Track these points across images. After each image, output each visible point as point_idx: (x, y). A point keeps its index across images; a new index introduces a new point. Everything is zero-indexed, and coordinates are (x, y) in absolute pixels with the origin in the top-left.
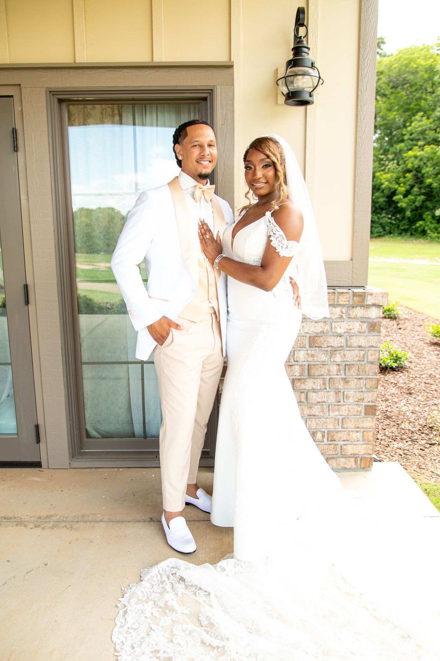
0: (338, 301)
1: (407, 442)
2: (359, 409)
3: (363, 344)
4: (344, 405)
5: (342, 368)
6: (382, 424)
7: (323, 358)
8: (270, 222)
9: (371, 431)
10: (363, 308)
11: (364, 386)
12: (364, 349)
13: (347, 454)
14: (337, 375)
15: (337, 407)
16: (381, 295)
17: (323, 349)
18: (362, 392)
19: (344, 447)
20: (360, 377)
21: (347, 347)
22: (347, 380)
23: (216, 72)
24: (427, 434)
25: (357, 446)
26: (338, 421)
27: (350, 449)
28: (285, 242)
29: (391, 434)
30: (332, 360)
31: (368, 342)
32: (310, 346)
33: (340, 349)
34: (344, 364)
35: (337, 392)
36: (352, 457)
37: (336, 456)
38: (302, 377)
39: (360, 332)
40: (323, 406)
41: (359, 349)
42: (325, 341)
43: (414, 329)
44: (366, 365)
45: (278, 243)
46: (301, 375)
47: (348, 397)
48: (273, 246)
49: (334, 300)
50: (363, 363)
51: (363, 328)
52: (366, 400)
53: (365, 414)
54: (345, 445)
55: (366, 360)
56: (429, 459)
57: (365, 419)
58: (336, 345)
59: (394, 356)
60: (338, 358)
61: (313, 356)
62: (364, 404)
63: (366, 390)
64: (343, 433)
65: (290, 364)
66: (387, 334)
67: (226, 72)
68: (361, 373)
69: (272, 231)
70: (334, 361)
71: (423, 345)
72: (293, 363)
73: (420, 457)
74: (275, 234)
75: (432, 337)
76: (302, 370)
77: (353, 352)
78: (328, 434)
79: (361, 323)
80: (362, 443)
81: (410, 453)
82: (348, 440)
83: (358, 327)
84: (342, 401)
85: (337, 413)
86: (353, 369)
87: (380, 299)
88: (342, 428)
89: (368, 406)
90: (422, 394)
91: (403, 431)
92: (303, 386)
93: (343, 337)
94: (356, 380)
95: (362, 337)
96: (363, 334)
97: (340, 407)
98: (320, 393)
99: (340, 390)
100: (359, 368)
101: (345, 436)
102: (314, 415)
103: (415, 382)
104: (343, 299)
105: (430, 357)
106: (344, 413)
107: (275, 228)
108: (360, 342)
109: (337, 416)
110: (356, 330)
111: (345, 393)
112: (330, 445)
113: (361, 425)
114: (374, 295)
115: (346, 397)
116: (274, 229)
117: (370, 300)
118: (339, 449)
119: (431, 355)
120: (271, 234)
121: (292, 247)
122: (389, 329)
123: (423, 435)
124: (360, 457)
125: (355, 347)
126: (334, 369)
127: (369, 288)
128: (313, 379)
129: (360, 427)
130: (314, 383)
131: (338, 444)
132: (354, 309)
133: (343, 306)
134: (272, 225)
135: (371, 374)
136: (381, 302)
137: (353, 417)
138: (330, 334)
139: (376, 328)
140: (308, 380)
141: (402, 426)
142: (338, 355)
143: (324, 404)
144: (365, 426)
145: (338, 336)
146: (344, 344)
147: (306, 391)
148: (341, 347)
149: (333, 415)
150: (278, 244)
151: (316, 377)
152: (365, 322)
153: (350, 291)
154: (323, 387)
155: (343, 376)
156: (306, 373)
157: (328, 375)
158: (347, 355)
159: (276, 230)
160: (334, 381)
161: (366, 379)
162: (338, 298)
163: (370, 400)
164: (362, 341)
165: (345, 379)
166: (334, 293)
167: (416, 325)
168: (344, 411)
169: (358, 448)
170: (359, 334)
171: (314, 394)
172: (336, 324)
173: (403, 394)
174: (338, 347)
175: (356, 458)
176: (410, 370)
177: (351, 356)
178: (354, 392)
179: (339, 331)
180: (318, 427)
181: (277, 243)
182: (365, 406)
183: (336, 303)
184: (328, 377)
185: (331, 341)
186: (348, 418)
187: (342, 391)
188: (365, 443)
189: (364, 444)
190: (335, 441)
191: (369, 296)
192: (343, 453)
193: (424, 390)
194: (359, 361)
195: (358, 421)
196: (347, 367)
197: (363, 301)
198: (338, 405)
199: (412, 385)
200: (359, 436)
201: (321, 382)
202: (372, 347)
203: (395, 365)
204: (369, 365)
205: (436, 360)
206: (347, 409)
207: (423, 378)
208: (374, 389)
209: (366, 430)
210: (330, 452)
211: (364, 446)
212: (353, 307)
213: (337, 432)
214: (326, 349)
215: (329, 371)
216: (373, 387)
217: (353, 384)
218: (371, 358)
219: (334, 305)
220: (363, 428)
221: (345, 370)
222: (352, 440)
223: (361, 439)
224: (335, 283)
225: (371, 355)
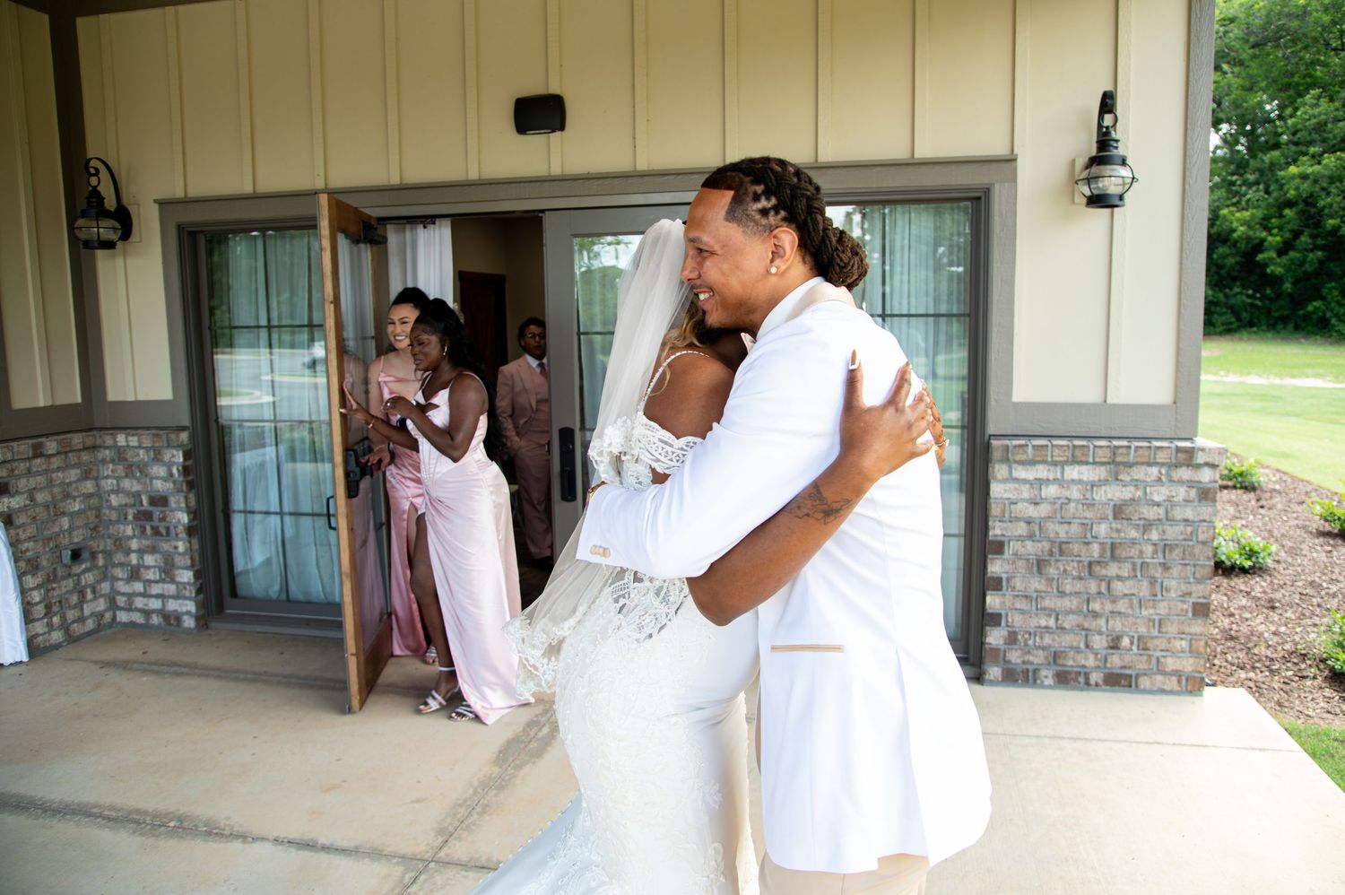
0: (1155, 458)
1: (1261, 672)
2: (1185, 607)
3: (1191, 517)
4: (1162, 600)
5: (1160, 549)
6: (1222, 646)
7: (1134, 534)
9: (1200, 640)
10: (1190, 468)
11: (1192, 576)
12: (1191, 523)
13: (1167, 669)
14: (1153, 558)
15: (1151, 602)
16: (1217, 451)
17: (1133, 522)
18: (1189, 583)
19: (1162, 660)
20: (1187, 562)
21: (1167, 519)
22: (1167, 565)
23: (993, 167)
24: (1296, 664)
25: (1181, 659)
26: (1154, 623)
27: (1171, 664)
29: (1236, 661)
30: (1146, 538)
31: (1199, 515)
32: (1115, 518)
34: (1162, 544)
35: (1153, 581)
36: (1174, 675)
37: (1149, 672)
38: (1104, 560)
39: (1187, 501)
40: (1132, 601)
41: (1184, 523)
42: (1136, 511)
43: (1289, 509)
44: (1195, 546)
46: (1102, 555)
47: (1168, 590)
49: (1149, 456)
50: (1190, 543)
51: (1191, 495)
52: (1194, 595)
53: (1194, 614)
54: (1163, 656)
55: (1194, 539)
56: (1296, 695)
57: (1193, 621)
58: (1151, 517)
59: (1247, 549)
60: (1154, 535)
61: (1118, 531)
62: (1192, 600)
63: (1195, 581)
64: (1160, 640)
65: (1086, 541)
66: (1238, 515)
67: (1007, 166)
68: (1188, 557)
70: (1148, 539)
71: (1302, 534)
72: (1090, 540)
73: (1281, 693)
75: (1322, 522)
76: (1103, 550)
77: (1176, 528)
78: (1139, 640)
79: (1188, 489)
80: (1188, 655)
81: (1265, 686)
82: (1167, 651)
83: (1184, 492)
84: (1159, 594)
85: (1151, 611)
86: (1177, 551)
87: (1217, 456)
88: (1160, 632)
89: (1198, 603)
90: (1294, 609)
91: (1255, 657)
92: (1104, 572)
93: (1162, 507)
94: (1180, 567)
95: (1190, 507)
96: (1190, 504)
97: (1156, 602)
98: (1128, 582)
99: (1156, 579)
100: (1184, 550)
101: (1164, 644)
102: (1120, 613)
103: (1284, 591)
104: (1163, 456)
105: (1315, 555)
106: (1163, 611)
108: (1187, 514)
109: (1152, 615)
110: (1181, 498)
111: (1164, 583)
112: (1141, 655)
113: (1187, 630)
114: (1207, 451)
115: (1166, 589)
117: (1200, 458)
118: (1154, 661)
119: (1316, 551)
122: (1241, 508)
123: (1289, 664)
124: (1186, 675)
125: (1180, 521)
126: (1149, 549)
127: (1200, 441)
128: (1119, 562)
129: (1186, 632)
130: (1120, 568)
131: (1152, 655)
132: (1178, 469)
133: (1162, 464)
135: (1202, 559)
136: (1217, 460)
137: (1176, 617)
138: (1143, 502)
139: (1210, 497)
140: (1111, 564)
141: (1256, 651)
142: (1154, 531)
143: (1133, 597)
144: (1193, 631)
145: (1154, 505)
146: (1162, 516)
147: (1107, 579)
148: (1159, 520)
149: (1146, 613)
151: (1123, 560)
152: (1193, 487)
153: (1173, 445)
154: (1133, 574)
155: (1162, 561)
156: (1109, 553)
157: (1139, 557)
158: (1168, 532)
160: (1148, 566)
161: (1195, 565)
162: (1155, 454)
163: (1201, 594)
164: (1189, 513)
165: (1164, 564)
166: (1150, 447)
167: (1294, 501)
168: (1162, 609)
169: (1183, 663)
170: (1184, 503)
171: (1119, 583)
172: (1153, 489)
173: (1260, 607)
174: (1154, 520)
176: (1276, 574)
177: (1174, 532)
178: (1177, 582)
179: (1156, 498)
180: (1124, 629)
182: (1193, 603)
183: (1152, 460)
184: (1139, 561)
185: (1145, 511)
186: (1168, 619)
187: (1159, 581)
188: (1193, 655)
189: (1192, 657)
190: (1149, 650)
191: (1200, 453)
192: (1160, 668)
193: (1298, 604)
194: (1185, 540)
195: (1183, 623)
196: (1168, 548)
197: (1191, 458)
198: (1153, 600)
199: (1278, 596)
200: (1184, 646)
201: (1130, 567)
202: (1205, 521)
203: (1247, 564)
204: (1200, 546)
205: (1325, 559)
206: (1167, 606)
207: (1299, 586)
208: (1206, 579)
209: (1194, 637)
210: (1141, 666)
211: (1191, 661)
212: (1176, 467)
213: (1152, 638)
214: (1138, 522)
215: (1141, 552)
216: (1206, 576)
217: (1175, 571)
218: (1202, 537)
219: (1149, 464)
220: (1190, 634)
221: (1164, 552)
222: (1174, 650)
223: (1188, 649)
224: (1151, 434)
225: (1203, 532)
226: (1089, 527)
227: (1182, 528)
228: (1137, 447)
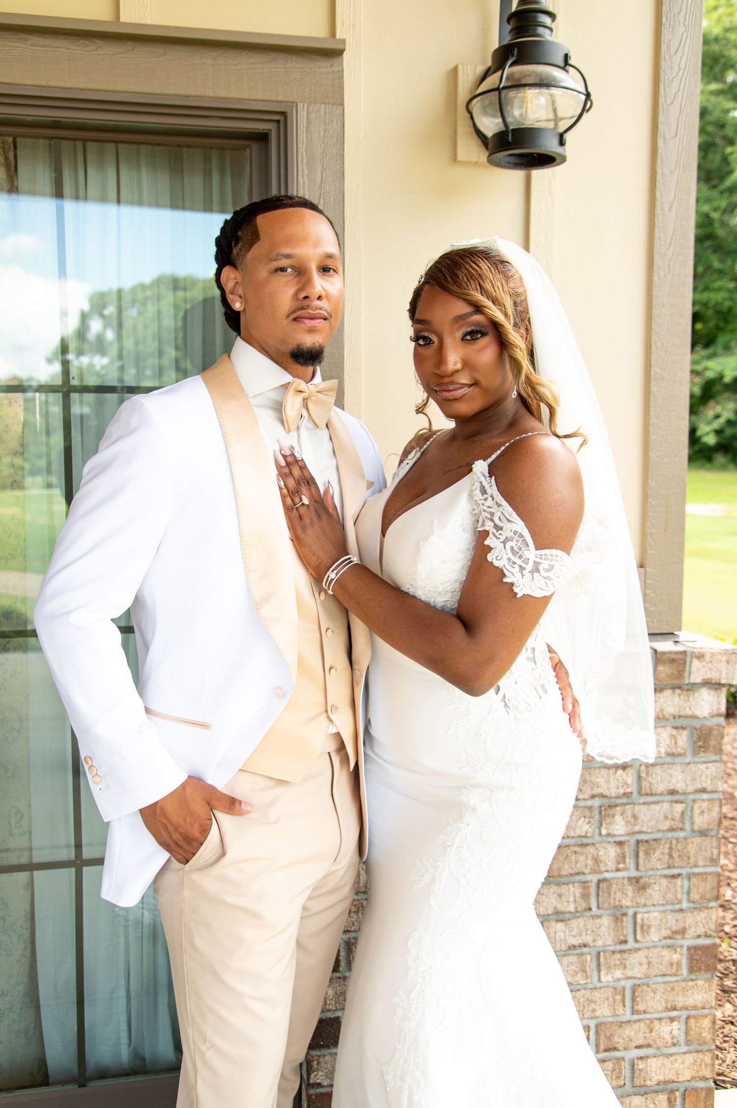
2: (675, 957)
3: (680, 787)
4: (637, 950)
5: (629, 850)
8: (484, 491)
9: (704, 1016)
10: (678, 691)
11: (685, 896)
12: (682, 798)
13: (648, 1083)
14: (618, 870)
15: (618, 956)
16: (725, 658)
18: (681, 910)
19: (641, 1065)
20: (676, 871)
21: (640, 794)
22: (642, 882)
23: (295, 64)
25: (672, 1059)
26: (624, 996)
27: (656, 1070)
28: (531, 553)
30: (604, 832)
31: (694, 780)
33: (624, 800)
34: (633, 840)
35: (618, 915)
36: (662, 1091)
39: (673, 755)
40: (584, 958)
41: (669, 798)
44: (689, 840)
45: (510, 555)
48: (496, 563)
50: (682, 834)
51: (680, 743)
52: (691, 933)
53: (691, 970)
54: (641, 1058)
55: (688, 826)
57: (690, 983)
58: (613, 792)
60: (619, 826)
62: (686, 943)
63: (692, 905)
64: (636, 1026)
67: (321, 67)
68: (677, 861)
69: (492, 520)
70: (608, 835)
74: (501, 529)
77: (656, 808)
79: (674, 732)
80: (684, 1048)
82: (649, 1046)
83: (668, 741)
84: (631, 939)
85: (618, 974)
86: (658, 853)
87: (723, 667)
88: (634, 1012)
89: (696, 948)
93: (630, 771)
94: (664, 882)
95: (679, 767)
96: (680, 759)
97: (626, 955)
98: (574, 923)
99: (624, 911)
100: (671, 848)
101: (641, 1034)
106: (637, 972)
107: (501, 509)
108: (674, 780)
109: (619, 980)
110: (663, 750)
111: (639, 916)
112: (603, 1059)
113: (680, 1001)
114: (708, 657)
115: (642, 927)
116: (497, 515)
117: (697, 672)
118: (626, 1072)
120: (489, 526)
121: (551, 568)
124: (682, 1089)
125: (661, 794)
126: (610, 853)
127: (686, 640)
128: (557, 883)
129: (679, 1005)
130: (560, 896)
131: (623, 1059)
134: (489, 502)
135: (701, 863)
136: (724, 676)
137: (660, 979)
139: (712, 742)
142: (618, 818)
143: (585, 950)
144: (690, 1001)
146: (632, 788)
148: (625, 795)
149: (609, 978)
150: (509, 559)
151: (564, 880)
152: (683, 728)
154: (584, 905)
155: (633, 873)
157: (594, 871)
158: (642, 817)
159: (502, 517)
160: (609, 888)
161: (691, 877)
163: (701, 930)
164: (678, 778)
165: (637, 880)
169: (676, 1065)
170: (669, 760)
171: (560, 926)
174: (618, 797)
175: (672, 1091)
177: (652, 818)
178: (660, 912)
181: (505, 557)
182: (689, 949)
184: (594, 878)
186: (648, 985)
187: (630, 912)
188: (692, 1048)
189: (690, 1052)
190: (616, 1049)
191: (696, 663)
192: (637, 1082)
194: (672, 830)
195: (673, 989)
196: (642, 849)
197: (681, 674)
198: (622, 952)
200: (675, 1032)
201: (577, 891)
202: (704, 790)
204: (698, 840)
206: (644, 960)
208: (709, 900)
209: (693, 1013)
211: (690, 1058)
213: (621, 1024)
214: (588, 802)
215: (596, 860)
216: (708, 896)
217: (657, 891)
218: (700, 822)
220: (686, 1008)
221: (637, 856)
222: (660, 1044)
223: (682, 1038)
225: (702, 812)
227: (666, 806)
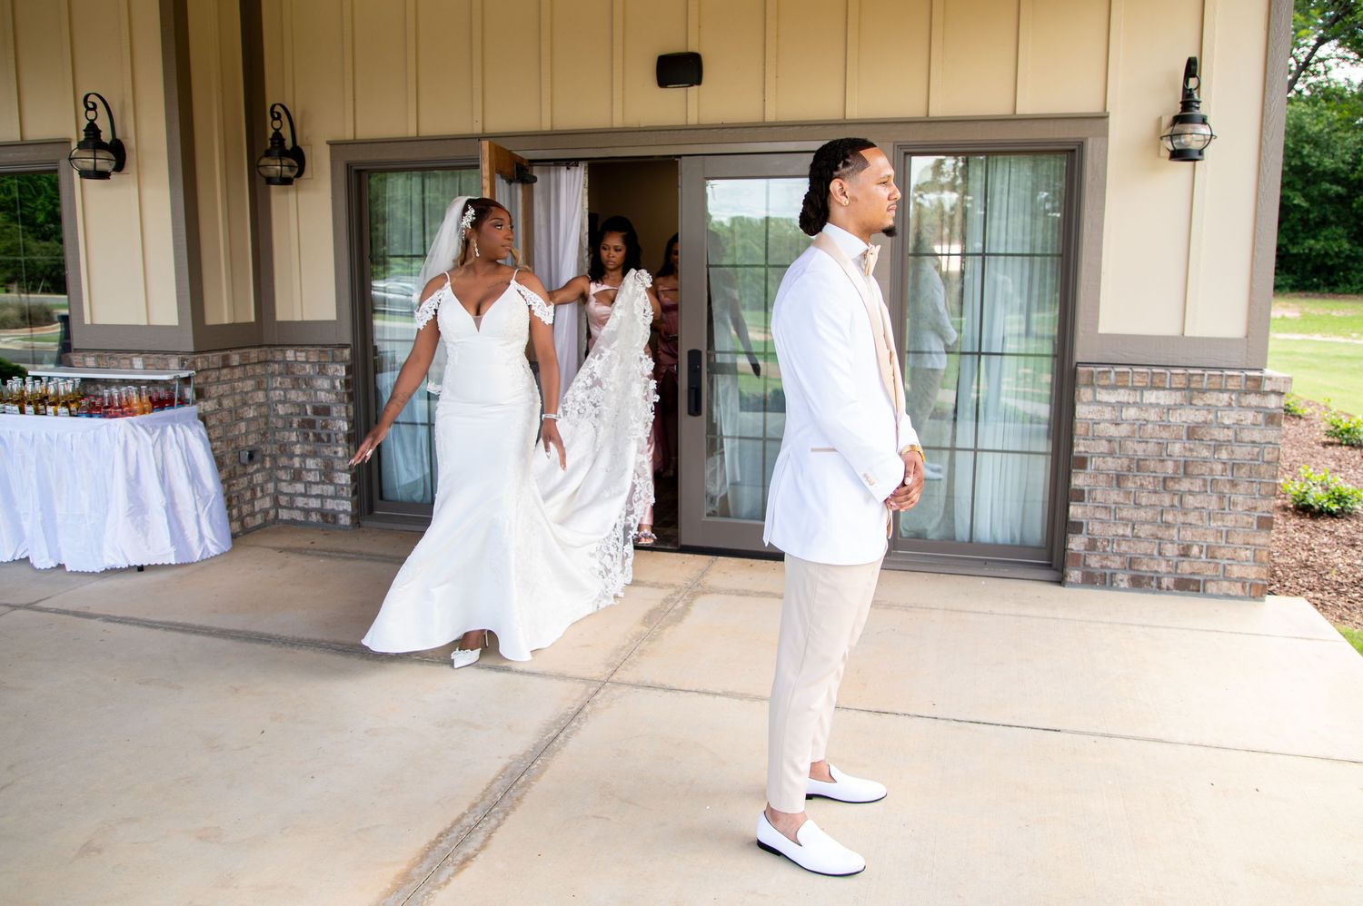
0: (1226, 385)
2: (1250, 520)
3: (1257, 440)
4: (1230, 514)
5: (1228, 467)
7: (1205, 453)
9: (1264, 550)
10: (1258, 395)
11: (1257, 492)
12: (1258, 445)
13: (1232, 576)
14: (1222, 475)
15: (1220, 515)
16: (1283, 380)
17: (1205, 443)
18: (1255, 498)
19: (1229, 568)
20: (1253, 480)
21: (1236, 441)
22: (1235, 482)
25: (1246, 567)
26: (1222, 534)
27: (1236, 571)
29: (1307, 584)
30: (1216, 457)
31: (1265, 437)
32: (1188, 438)
33: (1228, 443)
34: (1231, 463)
35: (1221, 497)
36: (1239, 582)
37: (1216, 578)
38: (1177, 476)
39: (1254, 425)
40: (1202, 513)
41: (1252, 444)
42: (1207, 433)
44: (1261, 466)
46: (1175, 472)
47: (1235, 504)
49: (1221, 383)
50: (1257, 463)
51: (1259, 419)
52: (1259, 509)
53: (1258, 527)
54: (1229, 564)
55: (1260, 459)
57: (1258, 533)
58: (1222, 439)
60: (1224, 455)
61: (1191, 450)
62: (1256, 514)
63: (1261, 497)
64: (1227, 549)
65: (1162, 458)
67: (1099, 123)
68: (1254, 475)
70: (1218, 458)
72: (1166, 457)
76: (1177, 467)
77: (1244, 449)
78: (1207, 549)
79: (1256, 414)
80: (1253, 564)
81: (1330, 604)
82: (1233, 559)
83: (1252, 418)
84: (1227, 508)
85: (1219, 523)
86: (1244, 470)
87: (1282, 385)
88: (1226, 542)
89: (1262, 517)
92: (1177, 487)
93: (1231, 430)
94: (1247, 484)
95: (1257, 430)
96: (1257, 427)
97: (1224, 515)
98: (1198, 497)
99: (1225, 495)
100: (1251, 468)
101: (1230, 553)
102: (1190, 524)
104: (1233, 384)
106: (1230, 524)
108: (1254, 436)
109: (1220, 526)
110: (1249, 422)
111: (1232, 499)
112: (1209, 563)
113: (1252, 541)
114: (1274, 379)
115: (1233, 503)
117: (1267, 386)
118: (1221, 569)
124: (1250, 582)
125: (1247, 442)
126: (1219, 467)
127: (1268, 372)
128: (1191, 478)
129: (1251, 543)
130: (1192, 483)
131: (1220, 563)
132: (1248, 396)
133: (1233, 391)
135: (1267, 477)
136: (1283, 389)
137: (1242, 529)
138: (1215, 424)
139: (1276, 420)
140: (1184, 480)
141: (1328, 577)
142: (1224, 451)
143: (1203, 510)
144: (1257, 542)
145: (1224, 428)
146: (1232, 438)
147: (1180, 493)
148: (1228, 441)
149: (1215, 524)
151: (1194, 476)
152: (1261, 412)
153: (1243, 374)
154: (1203, 489)
155: (1230, 478)
156: (1182, 470)
157: (1209, 475)
158: (1236, 452)
160: (1218, 483)
161: (1260, 483)
162: (1226, 381)
163: (1265, 509)
164: (1257, 436)
165: (1232, 481)
166: (1221, 376)
168: (1229, 521)
169: (1248, 571)
170: (1253, 427)
171: (1191, 497)
172: (1224, 413)
173: (1340, 544)
174: (1224, 441)
177: (1241, 453)
178: (1244, 497)
179: (1227, 422)
180: (1194, 539)
182: (1258, 517)
183: (1223, 387)
184: (1209, 478)
185: (1216, 433)
186: (1235, 531)
187: (1228, 496)
189: (1256, 566)
190: (1216, 558)
191: (1268, 382)
192: (1226, 575)
194: (1252, 460)
195: (1248, 535)
196: (1236, 467)
197: (1259, 386)
198: (1222, 514)
200: (1248, 555)
201: (1201, 483)
202: (1270, 443)
204: (1265, 466)
206: (1234, 519)
208: (1271, 496)
209: (1258, 548)
210: (1209, 573)
211: (1255, 569)
212: (1246, 394)
213: (1220, 547)
214: (1209, 443)
215: (1211, 470)
216: (1270, 493)
217: (1242, 488)
218: (1267, 457)
219: (1221, 391)
220: (1254, 545)
221: (1233, 470)
222: (1240, 559)
223: (1252, 559)
224: (1223, 365)
225: (1269, 453)
226: (1165, 446)
227: (1249, 448)
228: (1209, 375)
